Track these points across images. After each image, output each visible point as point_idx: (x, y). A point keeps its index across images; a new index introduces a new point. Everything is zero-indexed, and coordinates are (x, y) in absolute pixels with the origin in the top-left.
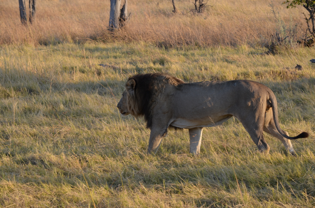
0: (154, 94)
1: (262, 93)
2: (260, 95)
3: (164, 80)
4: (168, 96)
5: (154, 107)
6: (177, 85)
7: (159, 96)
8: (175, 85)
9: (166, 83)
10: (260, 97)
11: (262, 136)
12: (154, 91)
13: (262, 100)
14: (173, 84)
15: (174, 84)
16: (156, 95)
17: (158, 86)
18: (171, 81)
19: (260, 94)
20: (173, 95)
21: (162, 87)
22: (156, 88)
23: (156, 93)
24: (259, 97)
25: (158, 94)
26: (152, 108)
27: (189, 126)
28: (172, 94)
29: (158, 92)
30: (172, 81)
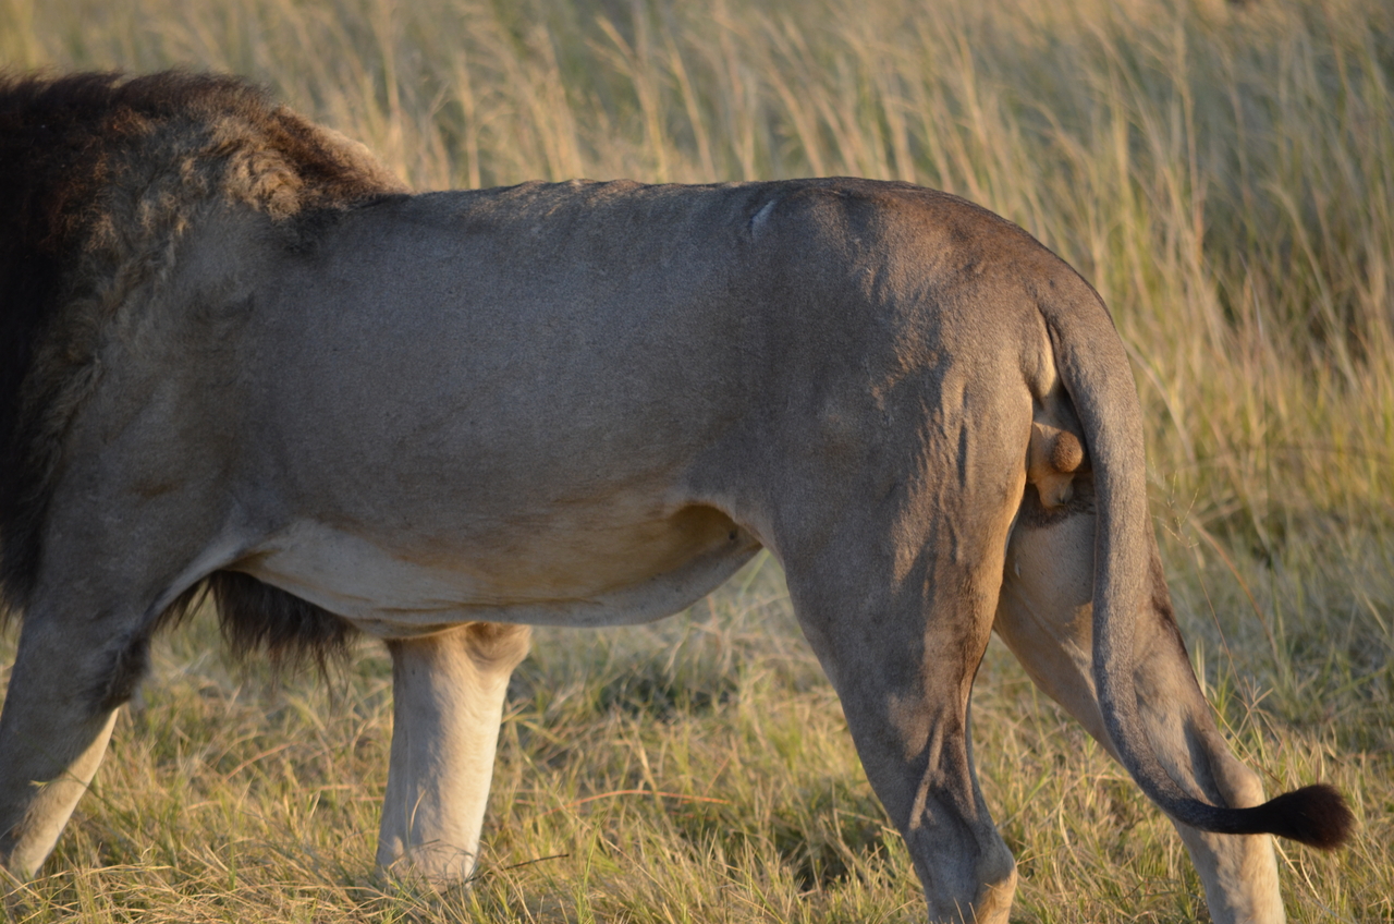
0: (87, 290)
1: (974, 318)
2: (950, 345)
3: (187, 165)
4: (201, 314)
5: (75, 412)
6: (294, 207)
7: (124, 316)
8: (276, 215)
9: (198, 195)
10: (945, 360)
11: (948, 749)
12: (84, 258)
13: (965, 396)
14: (256, 204)
15: (265, 198)
16: (99, 298)
17: (132, 215)
18: (243, 172)
19: (948, 329)
20: (246, 311)
21: (165, 223)
22: (106, 227)
23: (103, 287)
24: (933, 364)
25: (126, 293)
26: (59, 424)
27: (393, 604)
28: (240, 295)
29: (123, 269)
30: (260, 166)
